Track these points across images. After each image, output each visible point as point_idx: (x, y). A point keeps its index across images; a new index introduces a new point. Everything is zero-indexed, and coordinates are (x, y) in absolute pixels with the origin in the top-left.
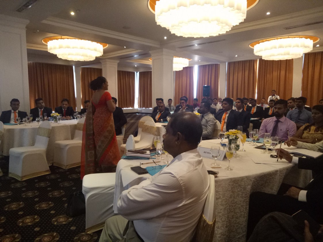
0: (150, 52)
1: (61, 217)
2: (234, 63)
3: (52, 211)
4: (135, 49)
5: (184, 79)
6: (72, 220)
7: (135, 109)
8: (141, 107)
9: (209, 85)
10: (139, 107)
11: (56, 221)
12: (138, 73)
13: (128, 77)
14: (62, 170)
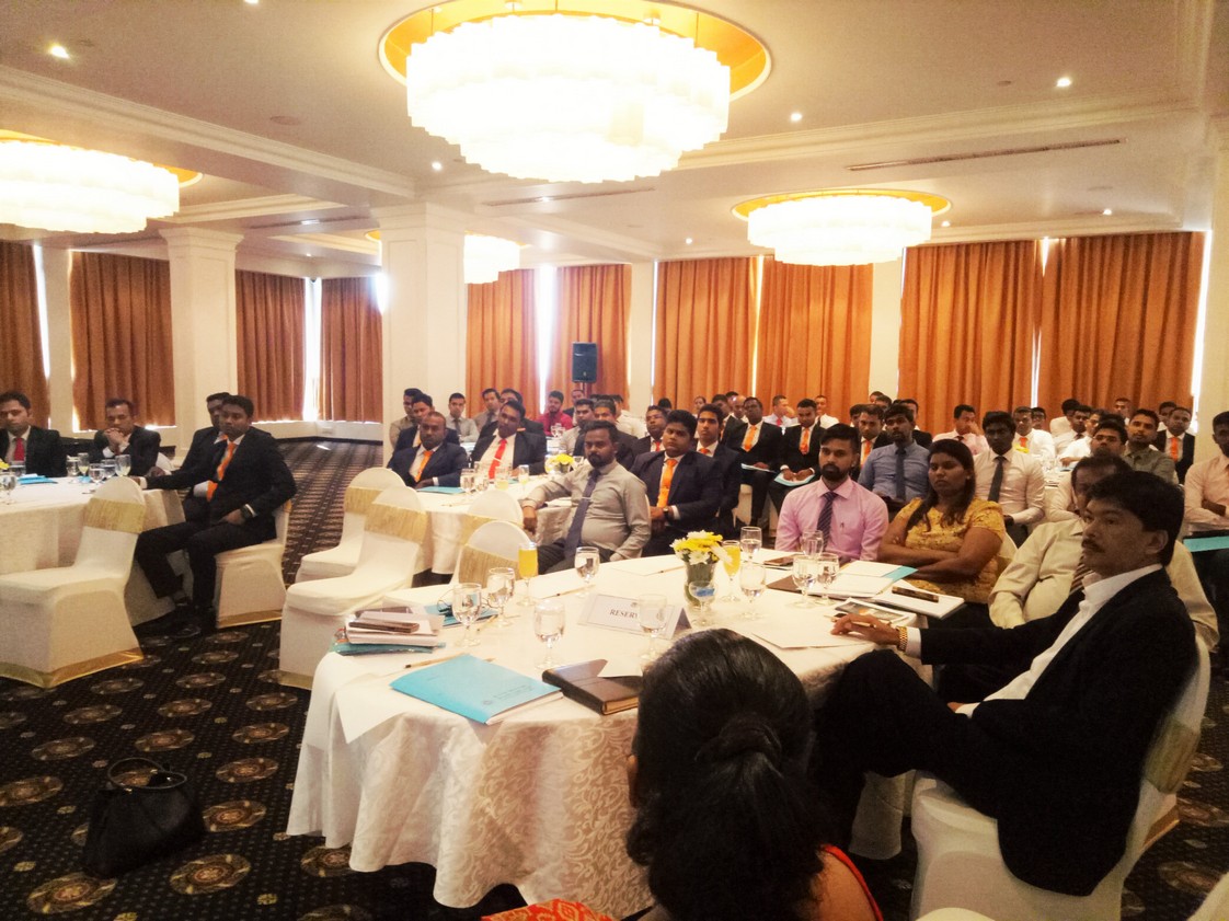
0: (375, 212)
1: (66, 883)
2: (681, 264)
3: (23, 864)
4: (310, 199)
5: (503, 312)
6: (115, 890)
7: (306, 425)
8: (329, 417)
9: (595, 341)
10: (321, 417)
11: (47, 899)
12: (319, 283)
13: (275, 295)
14: (32, 692)
